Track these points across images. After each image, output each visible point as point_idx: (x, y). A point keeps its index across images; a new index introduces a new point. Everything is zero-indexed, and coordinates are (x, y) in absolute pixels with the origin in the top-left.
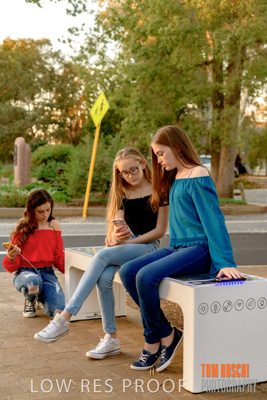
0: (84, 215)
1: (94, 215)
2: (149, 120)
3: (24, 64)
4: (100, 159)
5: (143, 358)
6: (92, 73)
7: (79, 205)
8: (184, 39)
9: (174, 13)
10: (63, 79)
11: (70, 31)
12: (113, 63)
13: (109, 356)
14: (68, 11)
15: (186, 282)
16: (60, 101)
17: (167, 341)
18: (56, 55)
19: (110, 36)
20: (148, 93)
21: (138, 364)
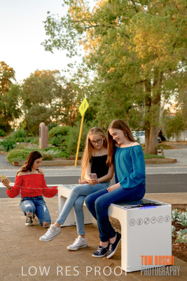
0: (76, 164)
2: (111, 113)
3: (45, 84)
4: (84, 134)
5: (99, 250)
6: (82, 88)
7: (73, 159)
8: (129, 68)
9: (123, 55)
10: (66, 91)
11: (69, 65)
12: (93, 82)
13: (80, 248)
14: (67, 55)
15: (123, 207)
16: (64, 103)
17: (113, 240)
18: (62, 78)
19: (90, 68)
20: (110, 98)
21: (96, 254)
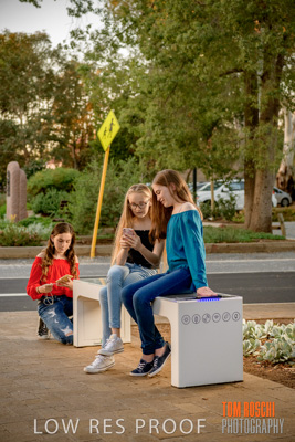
0: (92, 254)
1: (103, 255)
2: (168, 140)
3: (14, 67)
4: (109, 189)
5: (140, 366)
6: (102, 74)
7: (86, 243)
11: (73, 34)
14: (71, 12)
19: (121, 38)
20: (168, 108)
21: (135, 372)
